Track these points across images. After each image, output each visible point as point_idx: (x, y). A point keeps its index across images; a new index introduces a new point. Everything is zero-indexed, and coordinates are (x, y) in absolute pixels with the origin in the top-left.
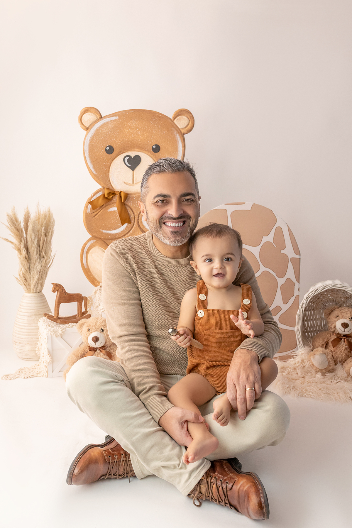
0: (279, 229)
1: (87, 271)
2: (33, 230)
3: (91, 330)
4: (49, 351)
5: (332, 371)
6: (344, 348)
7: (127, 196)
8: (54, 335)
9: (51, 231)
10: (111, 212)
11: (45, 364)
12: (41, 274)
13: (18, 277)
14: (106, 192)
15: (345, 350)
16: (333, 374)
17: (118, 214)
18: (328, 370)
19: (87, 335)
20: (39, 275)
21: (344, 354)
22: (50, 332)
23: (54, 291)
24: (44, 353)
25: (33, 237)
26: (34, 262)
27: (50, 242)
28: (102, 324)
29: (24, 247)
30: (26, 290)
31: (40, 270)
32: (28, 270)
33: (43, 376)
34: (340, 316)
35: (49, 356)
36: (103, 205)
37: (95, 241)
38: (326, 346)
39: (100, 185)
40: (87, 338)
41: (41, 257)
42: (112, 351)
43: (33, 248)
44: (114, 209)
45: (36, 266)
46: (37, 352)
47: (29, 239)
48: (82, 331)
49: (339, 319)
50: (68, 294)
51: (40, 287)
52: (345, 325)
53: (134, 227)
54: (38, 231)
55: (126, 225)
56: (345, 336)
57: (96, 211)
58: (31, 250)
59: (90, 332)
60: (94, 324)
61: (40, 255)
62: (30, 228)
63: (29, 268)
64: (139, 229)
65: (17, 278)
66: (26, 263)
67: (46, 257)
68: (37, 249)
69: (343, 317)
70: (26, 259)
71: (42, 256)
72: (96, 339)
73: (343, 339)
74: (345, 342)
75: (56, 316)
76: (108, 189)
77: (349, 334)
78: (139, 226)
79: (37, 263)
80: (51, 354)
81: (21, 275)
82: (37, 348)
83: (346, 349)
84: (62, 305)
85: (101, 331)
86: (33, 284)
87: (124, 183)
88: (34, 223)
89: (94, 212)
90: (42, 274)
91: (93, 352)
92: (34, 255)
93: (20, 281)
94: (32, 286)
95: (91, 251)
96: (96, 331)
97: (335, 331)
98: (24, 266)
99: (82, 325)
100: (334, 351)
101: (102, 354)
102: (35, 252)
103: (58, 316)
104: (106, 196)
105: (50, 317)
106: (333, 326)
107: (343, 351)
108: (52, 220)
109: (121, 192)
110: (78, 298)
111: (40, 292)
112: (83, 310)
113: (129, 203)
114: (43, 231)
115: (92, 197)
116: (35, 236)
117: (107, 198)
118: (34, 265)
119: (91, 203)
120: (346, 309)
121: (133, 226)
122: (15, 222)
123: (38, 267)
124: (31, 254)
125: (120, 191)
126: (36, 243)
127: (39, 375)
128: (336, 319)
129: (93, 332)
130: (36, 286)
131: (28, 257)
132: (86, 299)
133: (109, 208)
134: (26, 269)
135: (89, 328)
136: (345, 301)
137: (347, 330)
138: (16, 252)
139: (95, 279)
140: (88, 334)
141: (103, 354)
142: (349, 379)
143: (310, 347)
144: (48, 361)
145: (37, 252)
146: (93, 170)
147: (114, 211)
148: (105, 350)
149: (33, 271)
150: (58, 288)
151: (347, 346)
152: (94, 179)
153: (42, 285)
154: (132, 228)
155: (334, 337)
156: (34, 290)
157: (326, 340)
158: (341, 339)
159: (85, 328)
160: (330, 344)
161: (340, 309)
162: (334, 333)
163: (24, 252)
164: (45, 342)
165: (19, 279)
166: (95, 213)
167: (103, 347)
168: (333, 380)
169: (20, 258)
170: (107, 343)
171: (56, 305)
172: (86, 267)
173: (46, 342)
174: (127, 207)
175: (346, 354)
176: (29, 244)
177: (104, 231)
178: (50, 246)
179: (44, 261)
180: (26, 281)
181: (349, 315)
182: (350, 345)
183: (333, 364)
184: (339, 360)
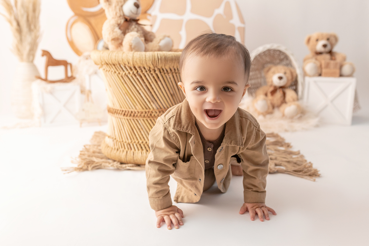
0: (228, 4)
1: (72, 44)
2: (22, 6)
5: (271, 113)
6: (279, 96)
9: (38, 8)
11: (38, 116)
16: (272, 115)
18: (268, 112)
20: (31, 46)
21: (279, 101)
22: (40, 89)
25: (22, 12)
26: (25, 34)
27: (38, 18)
29: (15, 19)
30: (19, 58)
31: (31, 42)
32: (20, 41)
33: (36, 126)
34: (276, 72)
35: (40, 109)
37: (77, 17)
38: (266, 95)
41: (30, 30)
43: (23, 22)
46: (31, 111)
47: (19, 14)
49: (275, 74)
50: (55, 60)
51: (31, 57)
52: (280, 78)
54: (27, 8)
56: (281, 87)
58: (21, 24)
65: (11, 50)
66: (17, 34)
67: (35, 31)
68: (27, 23)
70: (17, 30)
73: (278, 90)
74: (280, 91)
77: (283, 85)
79: (28, 36)
80: (43, 107)
81: (15, 46)
82: (32, 107)
83: (281, 97)
84: (51, 69)
86: (25, 53)
92: (25, 29)
93: (14, 52)
94: (25, 56)
95: (74, 26)
97: (272, 85)
98: (16, 37)
100: (272, 99)
102: (25, 26)
103: (47, 78)
105: (39, 78)
110: (64, 63)
111: (32, 61)
114: (31, 7)
116: (24, 12)
118: (25, 37)
120: (281, 67)
123: (28, 39)
124: (22, 27)
126: (25, 17)
130: (28, 56)
131: (19, 29)
132: (71, 65)
134: (18, 41)
136: (279, 63)
137: (282, 81)
138: (8, 25)
139: (79, 50)
142: (284, 118)
144: (40, 113)
145: (27, 26)
149: (25, 42)
151: (282, 95)
153: (34, 56)
155: (271, 89)
156: (27, 59)
157: (265, 92)
163: (15, 24)
164: (37, 97)
165: (13, 50)
169: (12, 29)
171: (46, 67)
172: (70, 39)
175: (281, 101)
176: (20, 19)
177: (85, 9)
178: (38, 21)
179: (34, 34)
180: (19, 51)
181: (283, 71)
182: (284, 94)
183: (271, 108)
184: (276, 105)
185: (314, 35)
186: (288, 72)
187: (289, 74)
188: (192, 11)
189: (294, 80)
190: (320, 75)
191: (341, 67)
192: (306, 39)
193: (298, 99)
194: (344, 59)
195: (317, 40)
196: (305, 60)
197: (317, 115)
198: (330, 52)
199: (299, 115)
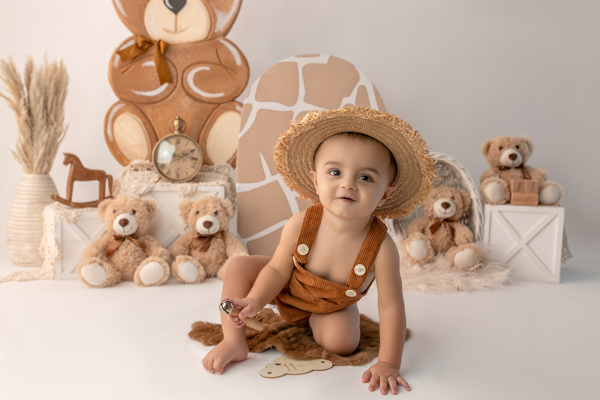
0: (363, 89)
1: (113, 145)
2: (38, 84)
3: (117, 211)
4: (57, 242)
5: (431, 262)
6: (445, 235)
7: (167, 46)
8: (65, 220)
9: (63, 89)
10: (146, 67)
11: (52, 261)
12: (48, 147)
13: (15, 150)
14: (140, 41)
15: (446, 237)
16: (434, 265)
17: (155, 70)
18: (427, 261)
19: (111, 217)
20: (46, 148)
21: (446, 242)
22: (58, 216)
23: (66, 163)
24: (49, 247)
25: (38, 94)
26: (39, 129)
27: (62, 104)
28: (134, 203)
29: (25, 104)
30: (26, 168)
31: (47, 142)
32: (30, 140)
33: (48, 279)
34: (439, 196)
35: (56, 248)
36: (135, 57)
37: (124, 105)
38: (423, 231)
39: (132, 31)
40: (112, 222)
41: (48, 123)
42: (147, 241)
43: (37, 110)
44: (151, 63)
45: (40, 136)
46: (40, 253)
47: (32, 97)
48: (104, 216)
49: (438, 199)
50: (86, 169)
51: (46, 166)
53: (177, 89)
54: (46, 88)
55: (166, 85)
56: (447, 220)
57: (126, 65)
58: (34, 113)
59: (116, 214)
60: (122, 203)
61: (47, 120)
62: (34, 82)
63: (32, 138)
64: (183, 92)
65: (14, 153)
66: (26, 129)
67: (55, 124)
68: (43, 111)
69: (442, 197)
70: (27, 123)
71: (50, 122)
72: (124, 223)
73: (443, 225)
74: (445, 227)
75: (69, 197)
76: (142, 36)
77: (451, 218)
78: (183, 87)
79: (43, 132)
80: (61, 245)
81: (20, 146)
82: (41, 246)
83: (448, 235)
84: (77, 184)
85: (132, 212)
86: (37, 159)
87: (165, 30)
88: (40, 74)
89: (123, 67)
90: (50, 148)
91: (120, 242)
92: (40, 121)
93: (17, 157)
94: (36, 164)
95: (119, 118)
96: (124, 212)
97: (432, 215)
98: (24, 134)
99: (105, 207)
100: (433, 239)
101: (132, 244)
102: (40, 116)
103: (70, 198)
104: (140, 45)
105: (58, 198)
106: (430, 209)
107: (444, 239)
108: (65, 76)
109: (159, 42)
110: (100, 176)
111: (47, 173)
112: (107, 193)
113: (171, 57)
114: (52, 86)
115: (121, 46)
116: (41, 93)
117: (141, 48)
118: (39, 133)
119: (119, 52)
120: (446, 188)
121: (176, 87)
122: (12, 72)
123: (44, 137)
124: (35, 118)
125: (158, 40)
126: (41, 102)
127: (42, 278)
128: (433, 200)
129: (121, 213)
130: (41, 164)
131: (31, 121)
132: (110, 178)
133: (144, 62)
134: (26, 139)
135: (115, 209)
136: (443, 182)
137: (448, 210)
138: (13, 113)
139: (124, 157)
140: (113, 217)
141: (135, 244)
142: (454, 269)
143: (404, 236)
144: (56, 255)
145: (43, 116)
146: (122, 11)
147: (150, 67)
148: (138, 240)
149: (37, 142)
150: (71, 159)
151: (449, 232)
152: (124, 23)
153: (50, 164)
154: (174, 89)
155: (431, 223)
156: (39, 169)
157: (421, 227)
158: (440, 225)
159: (109, 211)
160: (428, 231)
161: (438, 187)
162: (432, 219)
163: (24, 112)
164: (52, 230)
165: (17, 154)
166: (125, 69)
167: (134, 236)
168: (433, 272)
169: (18, 122)
170: (140, 230)
171: (69, 183)
172: (111, 139)
173: (54, 229)
174: (168, 62)
175: (448, 242)
176: (33, 104)
177: (137, 93)
178: (62, 110)
179: (53, 129)
180: (26, 155)
181: (450, 194)
182: (453, 231)
183: (432, 253)
184: (439, 249)
185: (496, 140)
186: (457, 196)
187: (458, 200)
188: (306, 100)
189: (467, 209)
190: (508, 202)
191: (540, 189)
192: (483, 145)
193: (474, 240)
194: (544, 177)
195: (501, 148)
196: (482, 179)
197: (505, 266)
198: (521, 167)
199: (477, 266)
